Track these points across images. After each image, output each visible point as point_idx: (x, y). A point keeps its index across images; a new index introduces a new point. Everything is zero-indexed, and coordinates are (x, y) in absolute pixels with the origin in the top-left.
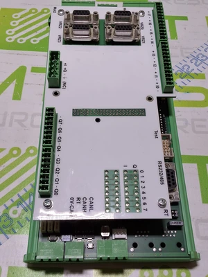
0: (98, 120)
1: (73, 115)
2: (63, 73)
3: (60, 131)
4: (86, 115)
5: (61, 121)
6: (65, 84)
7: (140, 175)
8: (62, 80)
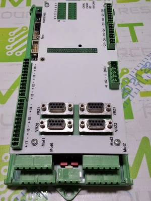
0: (80, 46)
1: (97, 49)
2: (108, 79)
3: (104, 39)
4: (88, 49)
5: (105, 45)
6: (105, 70)
7: (56, 17)
8: (107, 73)
